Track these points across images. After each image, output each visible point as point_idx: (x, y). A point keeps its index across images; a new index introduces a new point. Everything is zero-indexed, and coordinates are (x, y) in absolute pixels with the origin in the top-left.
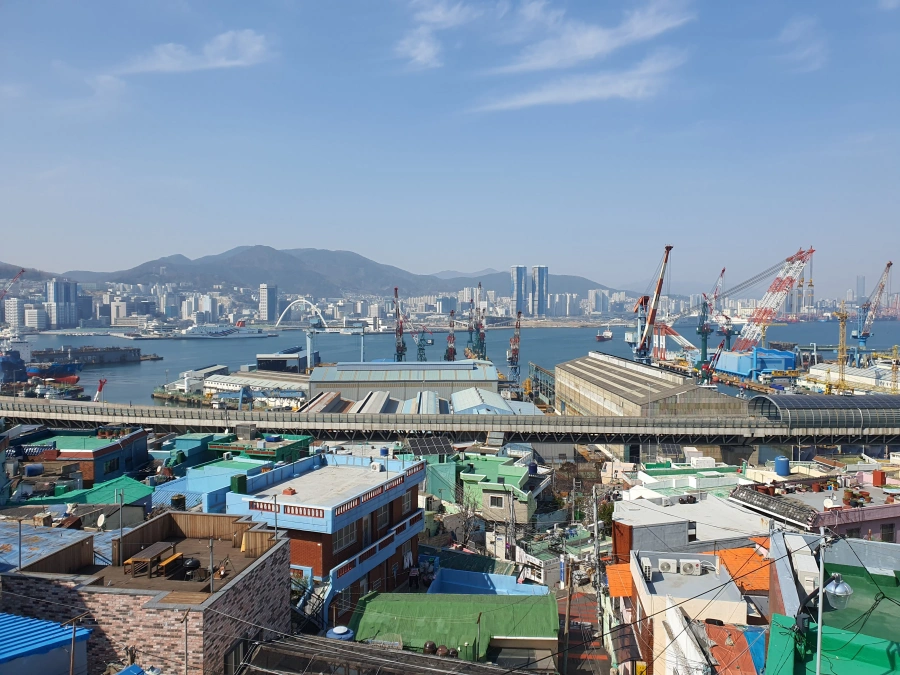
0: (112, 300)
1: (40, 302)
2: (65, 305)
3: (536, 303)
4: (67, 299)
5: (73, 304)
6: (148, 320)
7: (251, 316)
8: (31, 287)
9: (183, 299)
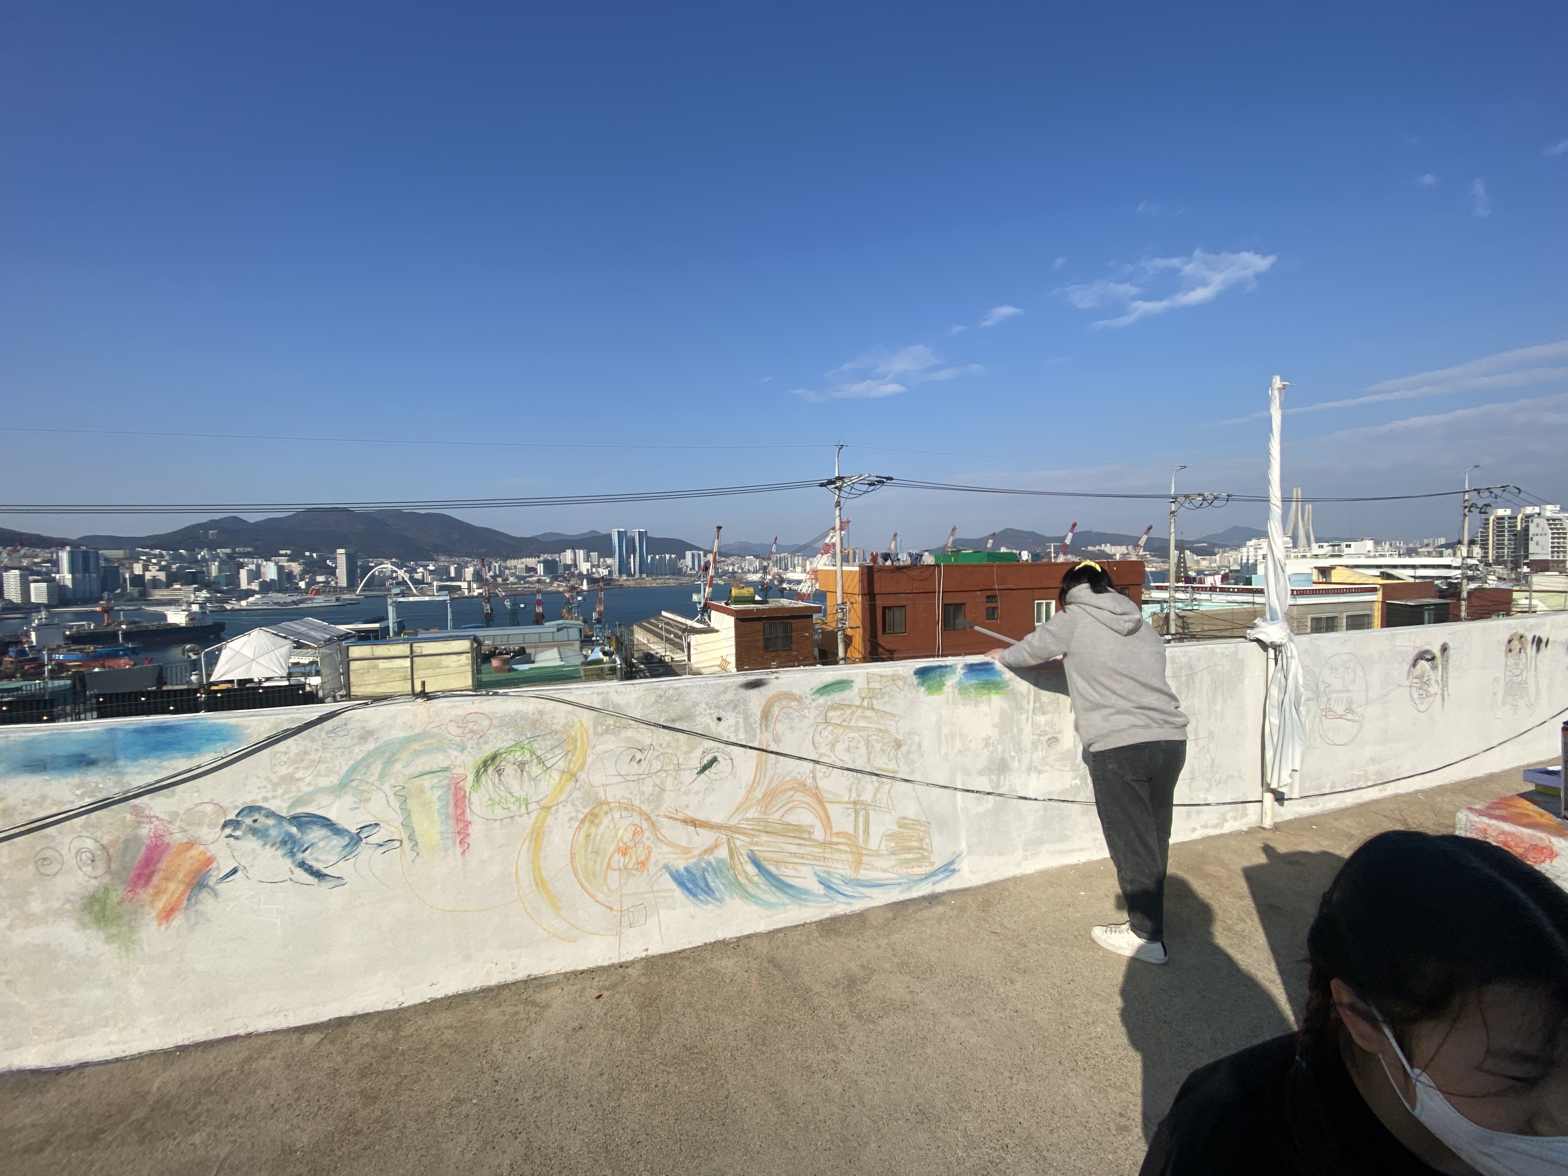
0: (146, 568)
1: (48, 573)
2: (84, 577)
3: (637, 563)
4: (86, 569)
5: (94, 575)
6: (196, 590)
7: (327, 583)
8: (36, 556)
9: (242, 566)
